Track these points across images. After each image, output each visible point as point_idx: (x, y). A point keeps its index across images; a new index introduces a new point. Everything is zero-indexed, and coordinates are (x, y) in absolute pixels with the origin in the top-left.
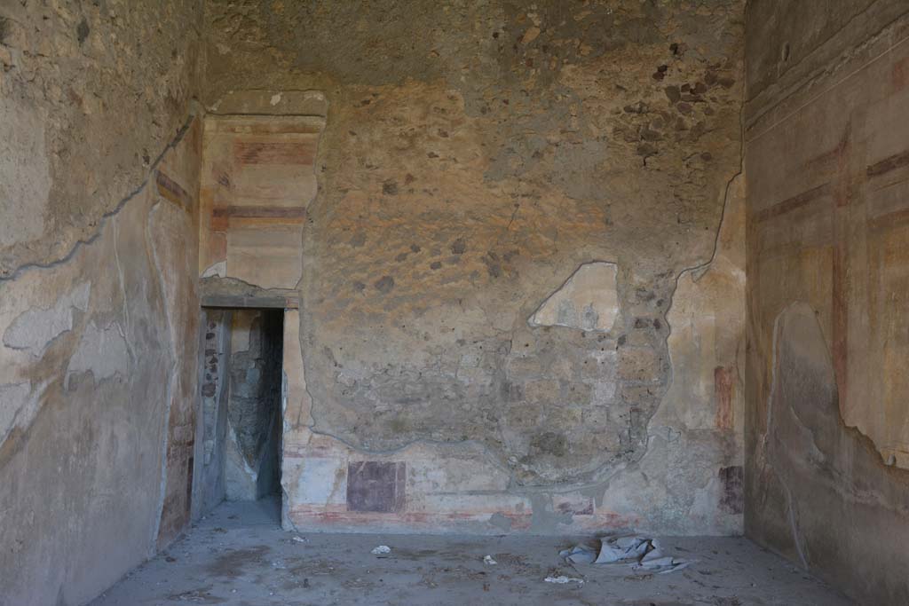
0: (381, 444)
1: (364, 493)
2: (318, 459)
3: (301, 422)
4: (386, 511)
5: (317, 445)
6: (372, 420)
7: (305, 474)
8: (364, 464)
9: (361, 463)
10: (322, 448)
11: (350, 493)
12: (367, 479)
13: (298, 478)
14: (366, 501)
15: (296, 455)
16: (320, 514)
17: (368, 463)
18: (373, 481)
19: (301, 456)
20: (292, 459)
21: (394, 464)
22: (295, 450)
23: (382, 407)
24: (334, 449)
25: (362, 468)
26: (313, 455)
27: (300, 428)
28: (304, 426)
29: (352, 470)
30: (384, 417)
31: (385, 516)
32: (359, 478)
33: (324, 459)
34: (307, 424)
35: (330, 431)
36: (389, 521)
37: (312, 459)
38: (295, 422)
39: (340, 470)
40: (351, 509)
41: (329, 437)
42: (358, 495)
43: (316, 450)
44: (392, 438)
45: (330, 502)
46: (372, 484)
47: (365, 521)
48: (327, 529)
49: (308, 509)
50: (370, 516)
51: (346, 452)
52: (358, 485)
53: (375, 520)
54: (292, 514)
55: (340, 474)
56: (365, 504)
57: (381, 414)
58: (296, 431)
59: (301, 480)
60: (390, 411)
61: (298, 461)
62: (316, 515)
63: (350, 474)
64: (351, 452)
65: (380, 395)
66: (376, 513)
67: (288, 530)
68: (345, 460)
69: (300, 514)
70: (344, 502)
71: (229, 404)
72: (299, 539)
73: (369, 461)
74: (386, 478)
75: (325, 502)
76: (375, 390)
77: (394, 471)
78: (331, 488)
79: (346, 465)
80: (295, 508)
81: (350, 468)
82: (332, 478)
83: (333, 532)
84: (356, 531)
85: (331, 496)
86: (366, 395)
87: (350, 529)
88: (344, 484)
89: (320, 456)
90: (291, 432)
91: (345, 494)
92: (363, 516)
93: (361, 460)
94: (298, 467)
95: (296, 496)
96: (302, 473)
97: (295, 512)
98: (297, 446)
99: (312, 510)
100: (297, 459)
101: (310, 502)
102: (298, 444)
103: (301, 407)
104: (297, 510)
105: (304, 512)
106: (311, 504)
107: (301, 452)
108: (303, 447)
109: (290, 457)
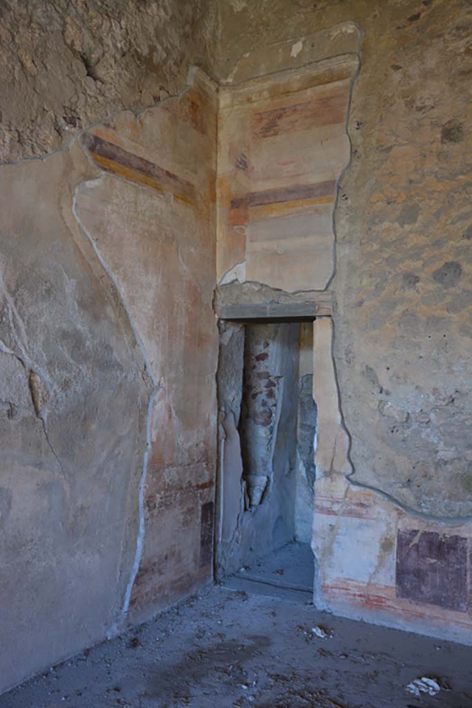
0: (446, 507)
1: (419, 574)
2: (357, 520)
3: (336, 468)
4: (452, 608)
5: (354, 501)
6: (432, 470)
7: (340, 538)
8: (419, 534)
9: (416, 532)
10: (362, 505)
11: (401, 573)
12: (423, 557)
13: (332, 541)
14: (423, 588)
15: (330, 512)
16: (361, 596)
17: (425, 534)
18: (433, 561)
19: (335, 513)
20: (324, 516)
21: (466, 539)
22: (327, 505)
23: (446, 453)
24: (378, 509)
25: (416, 540)
26: (350, 513)
27: (334, 475)
28: (339, 473)
29: (404, 542)
30: (449, 467)
31: (451, 614)
32: (414, 554)
33: (364, 521)
34: (343, 471)
35: (374, 483)
36: (458, 623)
37: (349, 519)
38: (328, 469)
39: (386, 539)
40: (403, 597)
41: (372, 491)
42: (411, 577)
43: (353, 507)
44: (462, 500)
45: (373, 581)
46: (431, 564)
47: (421, 616)
48: (369, 617)
49: (345, 586)
50: (429, 611)
51: (394, 514)
52: (412, 563)
53: (436, 617)
54: (325, 589)
55: (386, 546)
56: (422, 593)
57: (446, 463)
58: (329, 479)
59: (335, 545)
60: (459, 459)
61: (332, 520)
62: (354, 595)
63: (400, 546)
64: (400, 514)
65: (444, 435)
66: (437, 608)
67: (322, 609)
68: (393, 525)
69: (334, 590)
70: (393, 583)
72: (318, 632)
73: (426, 530)
74: (452, 559)
75: (367, 580)
76: (438, 428)
77: (464, 550)
78: (375, 562)
79: (394, 533)
80: (328, 582)
81: (400, 538)
82: (376, 549)
83: (376, 622)
84: (409, 629)
85: (374, 573)
86: (423, 436)
87: (401, 624)
88: (392, 559)
89: (359, 516)
90: (323, 480)
91: (393, 573)
92: (419, 609)
93: (416, 528)
94: (332, 527)
95: (330, 567)
96: (337, 537)
97: (328, 587)
98: (331, 499)
99: (350, 587)
100: (330, 516)
101: (347, 577)
102: (332, 497)
103: (335, 448)
104: (330, 584)
105: (339, 588)
106: (349, 579)
107: (336, 508)
108: (338, 502)
109: (321, 513)
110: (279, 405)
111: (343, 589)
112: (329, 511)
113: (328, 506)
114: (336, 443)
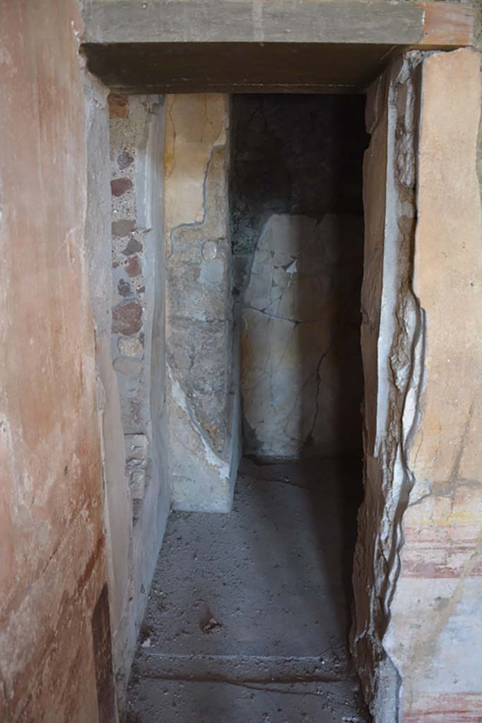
3: (466, 473)
7: (458, 620)
13: (439, 630)
15: (439, 572)
19: (452, 574)
20: (423, 583)
22: (438, 557)
38: (444, 474)
49: (459, 706)
58: (446, 501)
59: (444, 636)
61: (444, 587)
69: (432, 717)
71: (168, 335)
94: (442, 603)
95: (427, 677)
96: (451, 619)
97: (419, 713)
98: (448, 545)
99: (470, 707)
100: (438, 581)
101: (467, 689)
102: (449, 540)
103: (468, 424)
104: (424, 708)
105: (444, 712)
106: (468, 694)
107: (457, 561)
108: (463, 548)
109: (417, 576)
110: (151, 288)
111: (453, 712)
112: (438, 570)
113: (439, 560)
114: (471, 412)
